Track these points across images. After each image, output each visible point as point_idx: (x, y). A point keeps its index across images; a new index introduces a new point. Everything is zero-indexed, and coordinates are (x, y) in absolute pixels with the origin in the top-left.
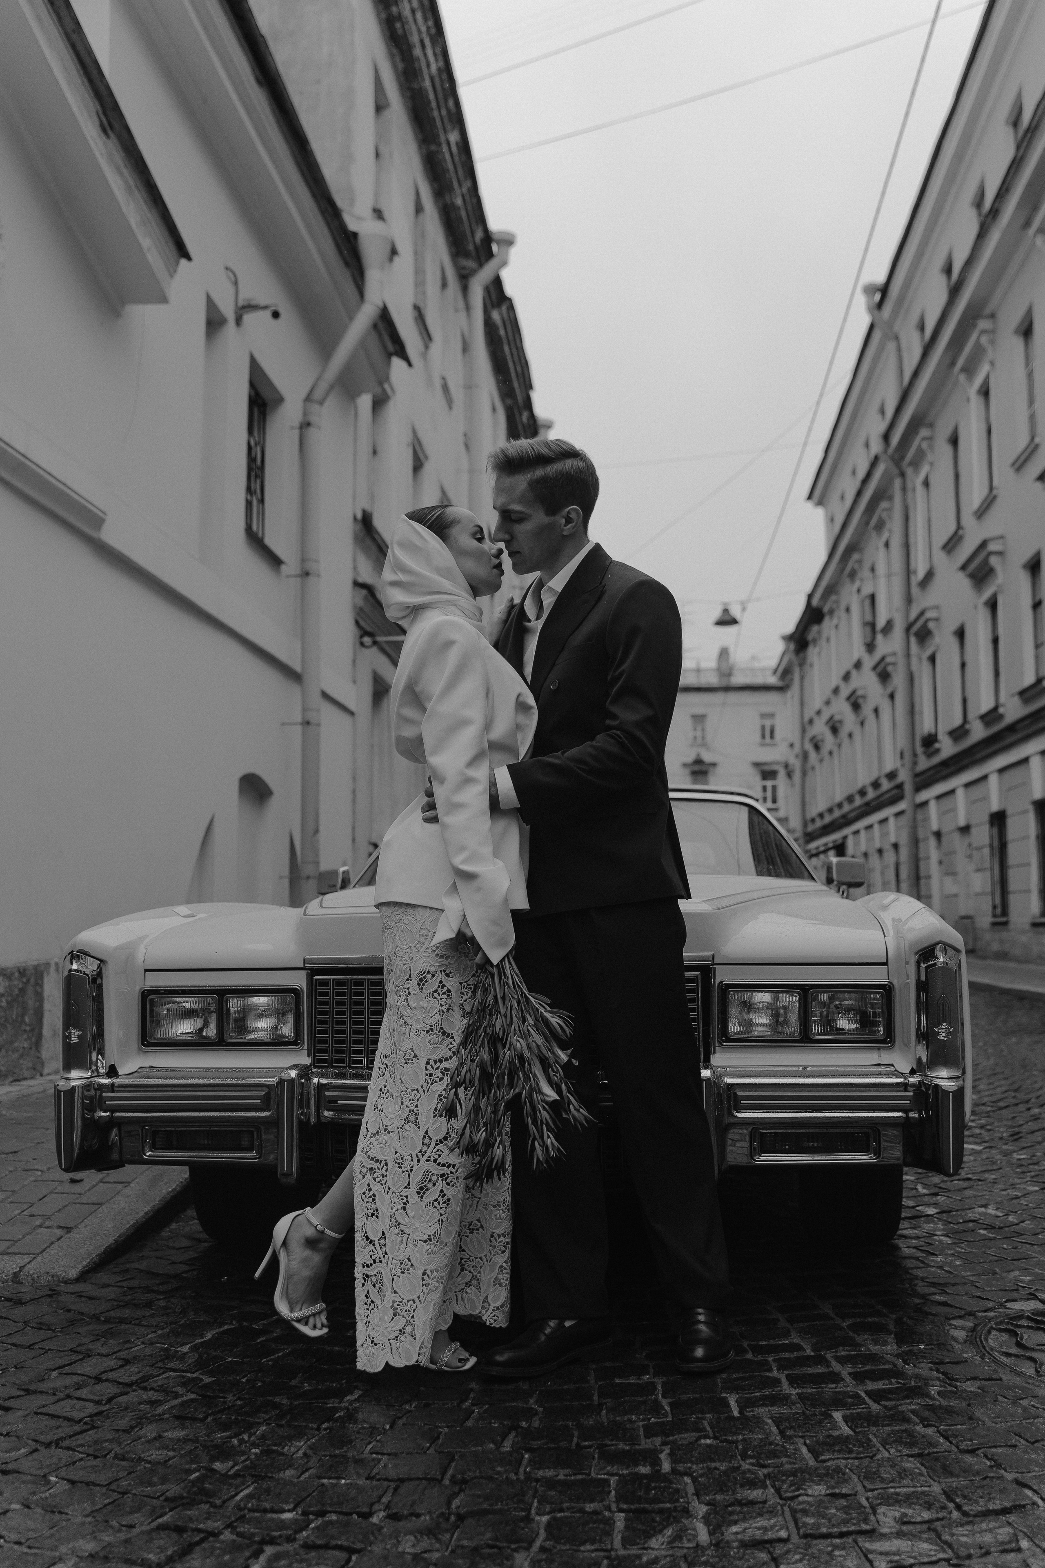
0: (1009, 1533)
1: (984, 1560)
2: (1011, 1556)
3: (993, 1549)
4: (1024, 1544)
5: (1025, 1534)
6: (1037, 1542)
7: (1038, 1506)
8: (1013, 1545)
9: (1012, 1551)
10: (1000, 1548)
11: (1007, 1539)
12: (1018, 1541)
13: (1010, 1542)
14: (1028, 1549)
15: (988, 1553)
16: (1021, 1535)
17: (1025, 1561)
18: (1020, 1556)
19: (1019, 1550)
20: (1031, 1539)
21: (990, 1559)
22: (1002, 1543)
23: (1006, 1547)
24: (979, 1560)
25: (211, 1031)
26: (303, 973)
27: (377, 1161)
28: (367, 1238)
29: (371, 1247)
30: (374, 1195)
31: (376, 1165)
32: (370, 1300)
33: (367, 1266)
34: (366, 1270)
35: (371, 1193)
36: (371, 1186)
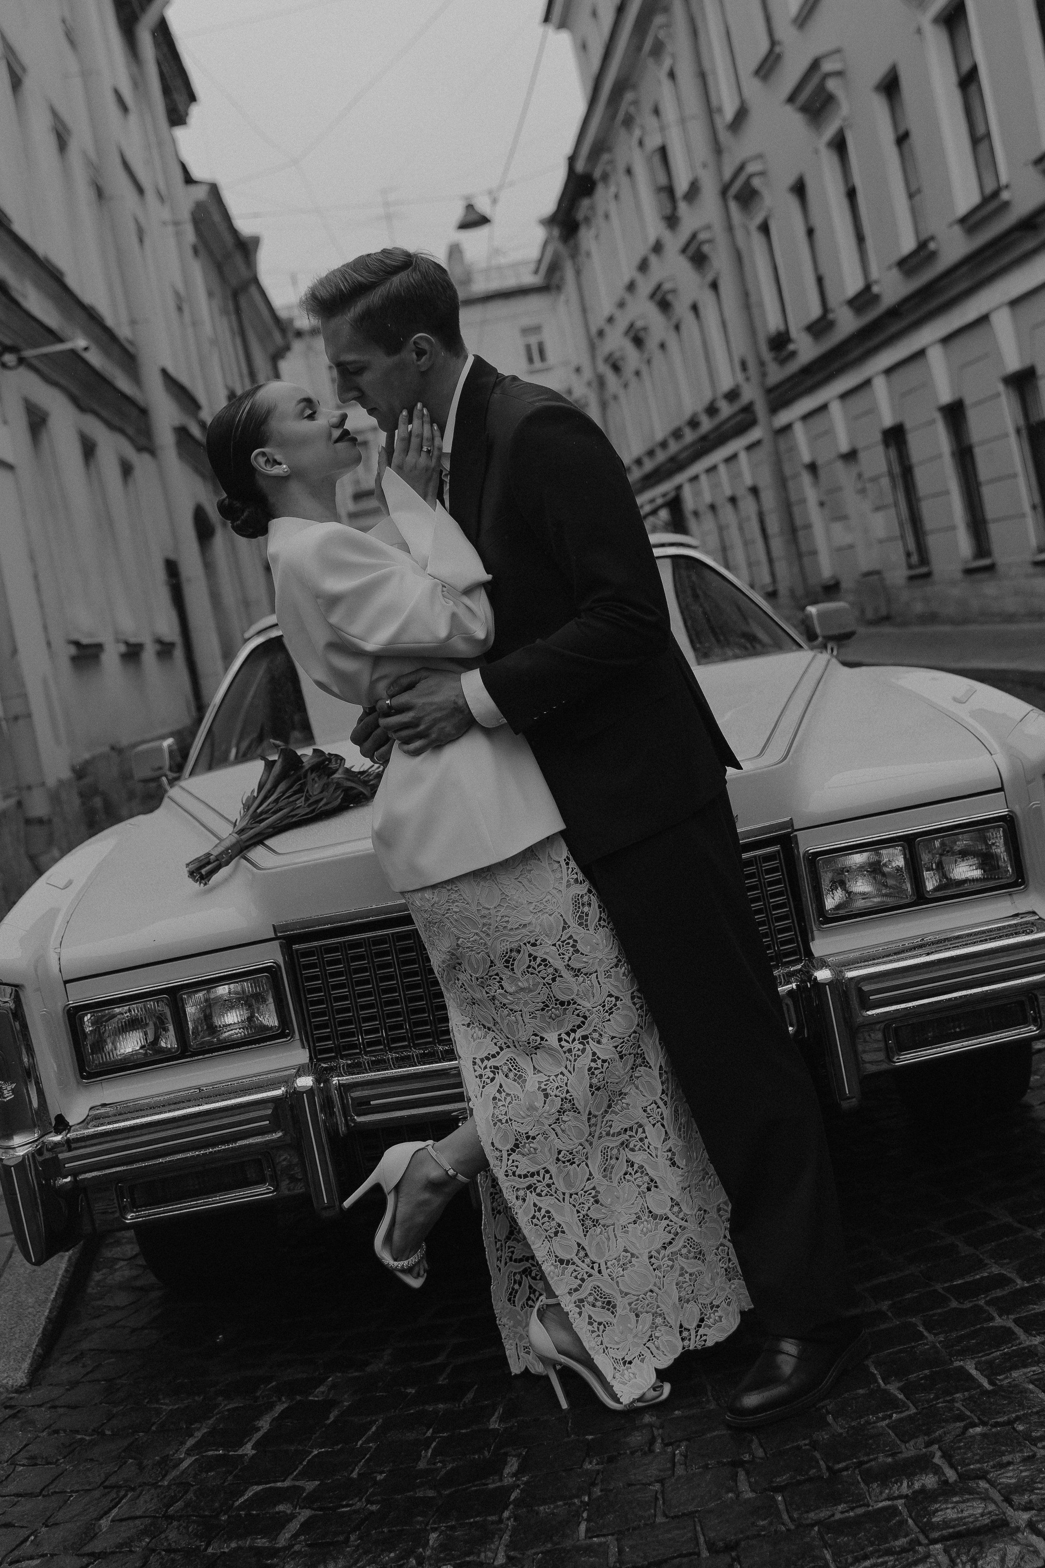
25: (169, 1041)
26: (276, 943)
27: (533, 1175)
28: (561, 1262)
29: (571, 1268)
30: (548, 1212)
31: (533, 1180)
32: (595, 1325)
33: (576, 1290)
34: (576, 1296)
35: (543, 1212)
36: (539, 1204)
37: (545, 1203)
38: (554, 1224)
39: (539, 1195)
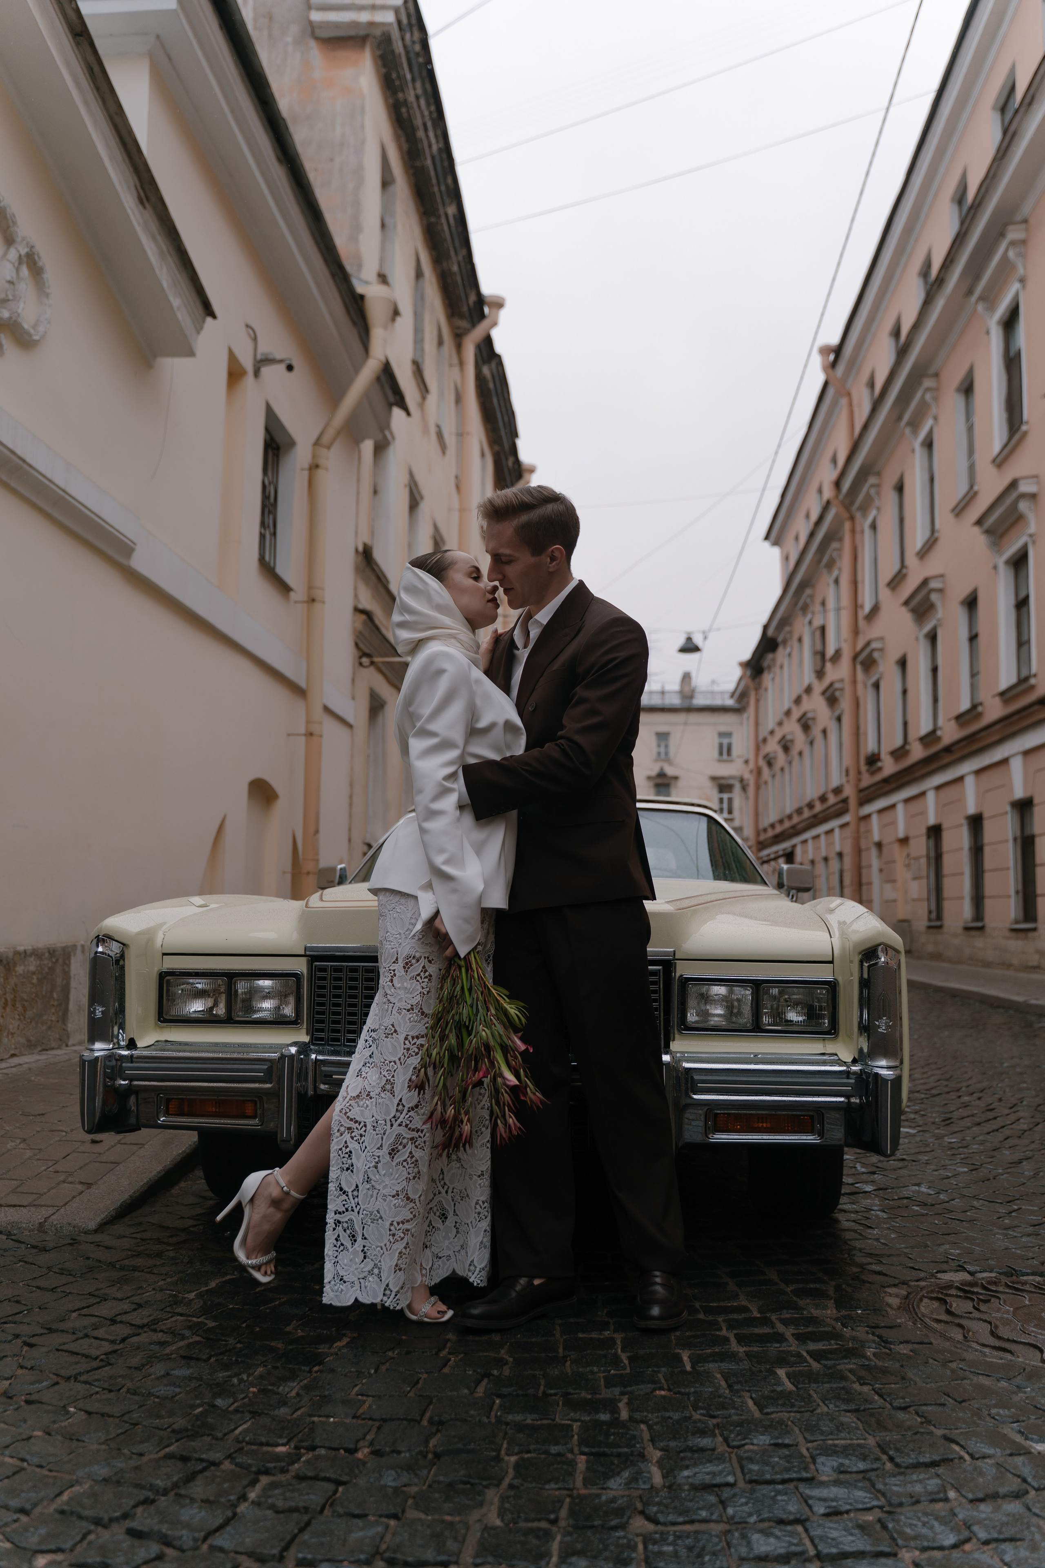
0: (937, 1484)
1: (915, 1508)
2: (939, 1505)
3: (922, 1499)
4: (952, 1494)
5: (953, 1485)
6: (964, 1493)
7: (965, 1461)
8: (941, 1495)
9: (940, 1500)
10: (930, 1498)
11: (936, 1490)
12: (945, 1492)
13: (938, 1492)
14: (956, 1499)
15: (918, 1502)
16: (948, 1487)
17: (952, 1510)
18: (947, 1506)
19: (946, 1500)
20: (957, 1490)
21: (919, 1507)
22: (931, 1493)
23: (935, 1497)
24: (910, 1508)
25: (221, 1010)
26: (304, 960)
27: (356, 1122)
28: (341, 1189)
29: (344, 1197)
30: (351, 1152)
31: (355, 1126)
32: (339, 1243)
33: (340, 1213)
34: (338, 1217)
35: (348, 1150)
36: (348, 1144)
37: (353, 1145)
38: (349, 1162)
39: (352, 1138)
